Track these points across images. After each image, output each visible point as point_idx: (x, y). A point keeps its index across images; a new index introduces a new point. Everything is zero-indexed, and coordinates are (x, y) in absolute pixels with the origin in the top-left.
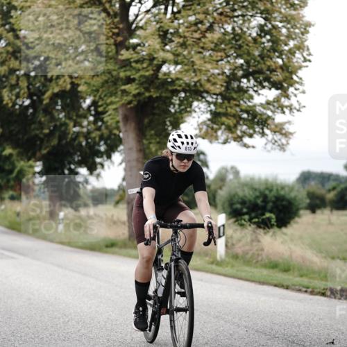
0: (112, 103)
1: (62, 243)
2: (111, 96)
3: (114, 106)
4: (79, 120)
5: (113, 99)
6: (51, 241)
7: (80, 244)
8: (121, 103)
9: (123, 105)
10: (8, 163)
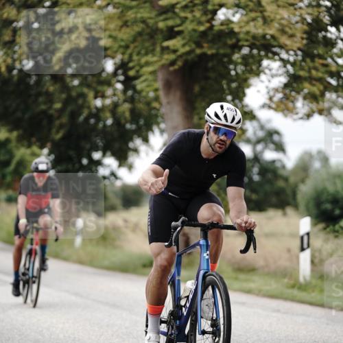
0: (147, 64)
1: (81, 262)
2: (146, 54)
3: (150, 69)
4: (100, 88)
5: (150, 58)
6: (66, 259)
7: (106, 263)
8: (160, 63)
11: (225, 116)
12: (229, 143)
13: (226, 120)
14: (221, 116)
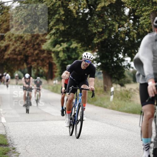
12: (89, 64)
13: (88, 58)
14: (86, 56)
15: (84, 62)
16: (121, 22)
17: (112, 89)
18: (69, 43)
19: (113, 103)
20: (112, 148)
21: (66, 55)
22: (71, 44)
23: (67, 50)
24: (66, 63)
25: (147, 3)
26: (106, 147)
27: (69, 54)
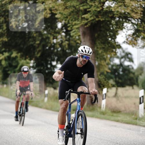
1: (47, 109)
2: (75, 20)
3: (77, 26)
5: (76, 22)
6: (41, 107)
8: (81, 24)
9: (82, 25)
10: (14, 62)
11: (85, 51)
12: (87, 61)
13: (86, 52)
14: (84, 51)
15: (80, 58)
16: (55, 35)
17: (47, 92)
18: (10, 53)
19: (47, 104)
20: (46, 143)
21: (7, 62)
22: (12, 53)
23: (8, 58)
24: (7, 69)
25: (77, 18)
26: (41, 142)
27: (10, 62)
